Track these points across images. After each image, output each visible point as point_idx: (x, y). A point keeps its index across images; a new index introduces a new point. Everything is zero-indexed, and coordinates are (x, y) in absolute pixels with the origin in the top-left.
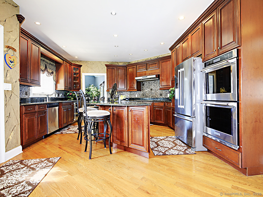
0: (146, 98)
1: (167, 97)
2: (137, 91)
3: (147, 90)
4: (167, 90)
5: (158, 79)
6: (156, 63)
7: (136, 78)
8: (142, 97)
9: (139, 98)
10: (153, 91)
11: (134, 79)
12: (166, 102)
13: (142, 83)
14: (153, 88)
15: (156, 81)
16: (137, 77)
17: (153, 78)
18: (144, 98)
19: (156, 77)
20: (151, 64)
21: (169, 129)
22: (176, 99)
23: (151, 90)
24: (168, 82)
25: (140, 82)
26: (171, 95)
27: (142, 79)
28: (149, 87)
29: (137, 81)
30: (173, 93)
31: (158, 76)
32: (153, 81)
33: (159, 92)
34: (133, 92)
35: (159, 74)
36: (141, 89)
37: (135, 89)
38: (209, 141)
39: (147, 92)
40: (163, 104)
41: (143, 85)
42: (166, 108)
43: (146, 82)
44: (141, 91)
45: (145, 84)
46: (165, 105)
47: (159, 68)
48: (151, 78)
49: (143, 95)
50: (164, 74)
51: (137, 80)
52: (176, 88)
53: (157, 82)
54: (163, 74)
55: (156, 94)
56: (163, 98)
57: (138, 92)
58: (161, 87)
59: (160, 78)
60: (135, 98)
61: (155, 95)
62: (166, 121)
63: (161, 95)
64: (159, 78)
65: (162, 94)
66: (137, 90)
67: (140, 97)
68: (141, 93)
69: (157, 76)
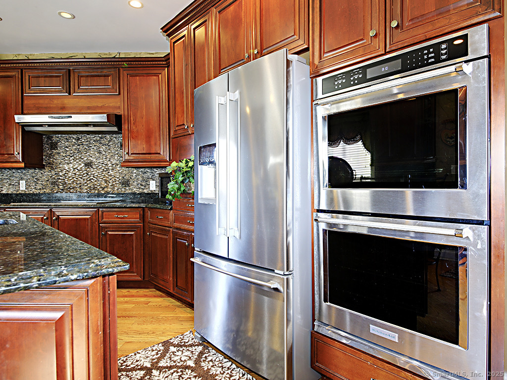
0: (64, 195)
1: (146, 191)
2: (25, 168)
3: (71, 165)
4: (147, 170)
5: (115, 129)
6: (105, 72)
7: (18, 118)
8: (47, 191)
9: (33, 194)
10: (94, 171)
11: (7, 120)
12: (146, 209)
13: (49, 138)
14: (94, 160)
15: (108, 136)
16: (23, 113)
17: (95, 124)
18: (59, 195)
19: (109, 123)
20: (87, 76)
21: (161, 296)
22: (199, 202)
23: (89, 165)
24: (153, 142)
25: (40, 135)
26: (177, 186)
27: (49, 126)
28: (78, 156)
29: (23, 130)
30: (181, 179)
31: (116, 120)
32: (97, 137)
33: (119, 173)
34: (6, 172)
35: (118, 112)
36: (42, 159)
37: (19, 162)
38: (338, 353)
39: (70, 174)
40: (138, 216)
41: (54, 146)
42: (147, 229)
43: (67, 136)
44: (42, 167)
45: (63, 143)
46: (143, 218)
47: (119, 94)
48: (86, 124)
49: (53, 183)
50: (139, 115)
51: (24, 126)
52: (202, 164)
53: (109, 141)
54: (135, 115)
55: (106, 181)
56: (134, 194)
57: (31, 171)
58: (127, 157)
59: (125, 127)
60: (17, 195)
61: (104, 184)
62: (147, 273)
63: (126, 183)
64: (120, 128)
65: (128, 181)
66: (23, 165)
67: (38, 191)
68: (45, 175)
69: (113, 119)
